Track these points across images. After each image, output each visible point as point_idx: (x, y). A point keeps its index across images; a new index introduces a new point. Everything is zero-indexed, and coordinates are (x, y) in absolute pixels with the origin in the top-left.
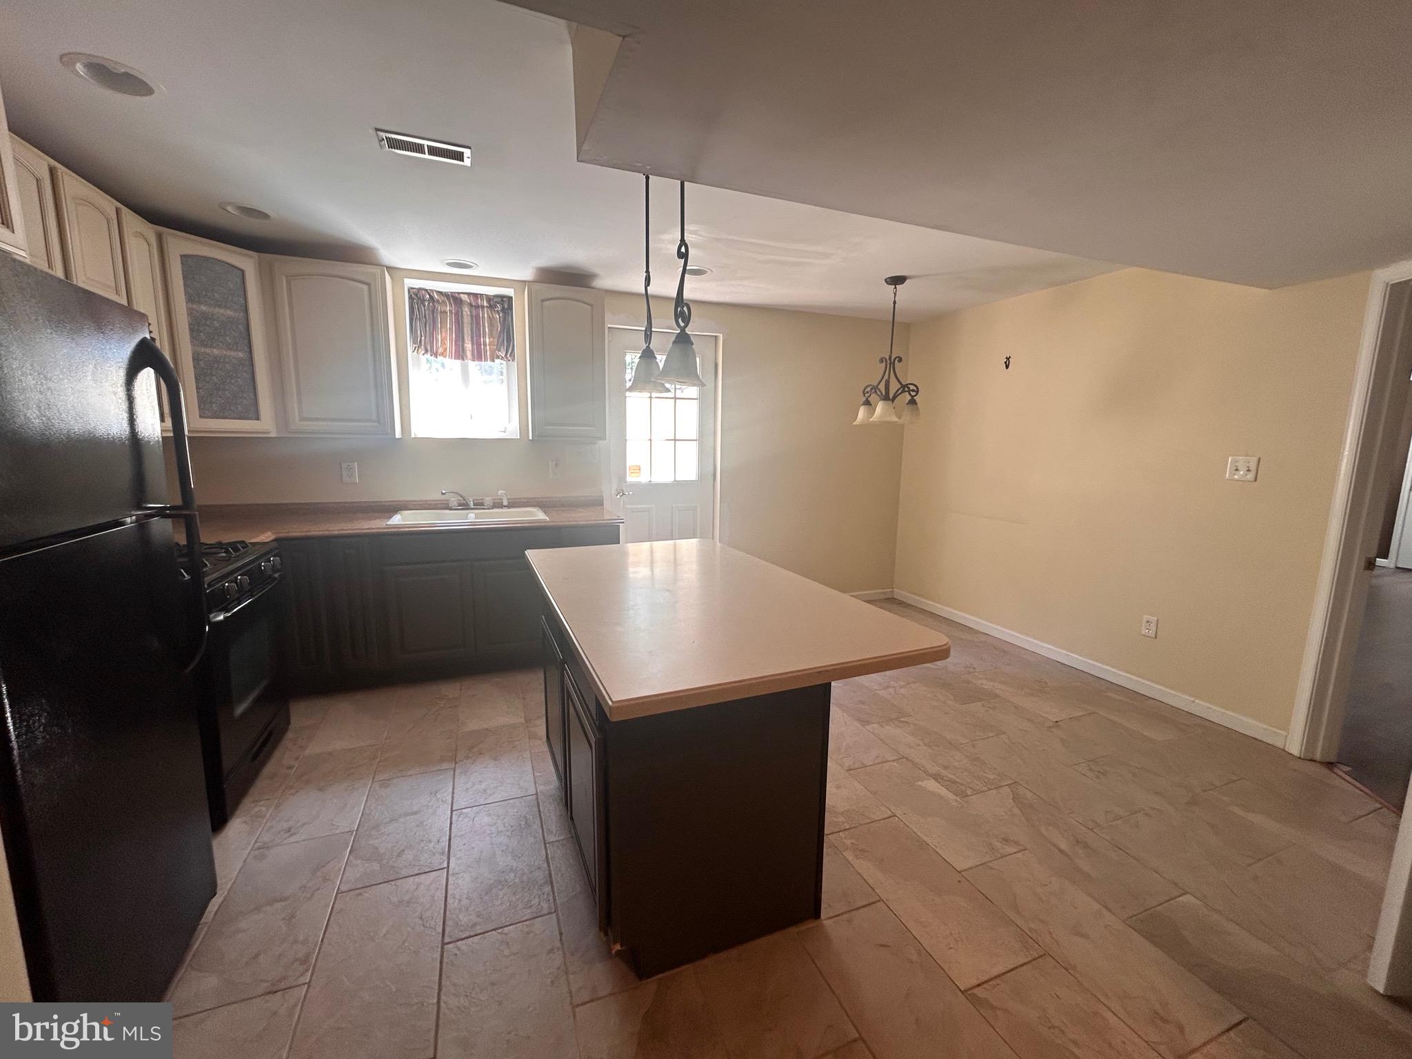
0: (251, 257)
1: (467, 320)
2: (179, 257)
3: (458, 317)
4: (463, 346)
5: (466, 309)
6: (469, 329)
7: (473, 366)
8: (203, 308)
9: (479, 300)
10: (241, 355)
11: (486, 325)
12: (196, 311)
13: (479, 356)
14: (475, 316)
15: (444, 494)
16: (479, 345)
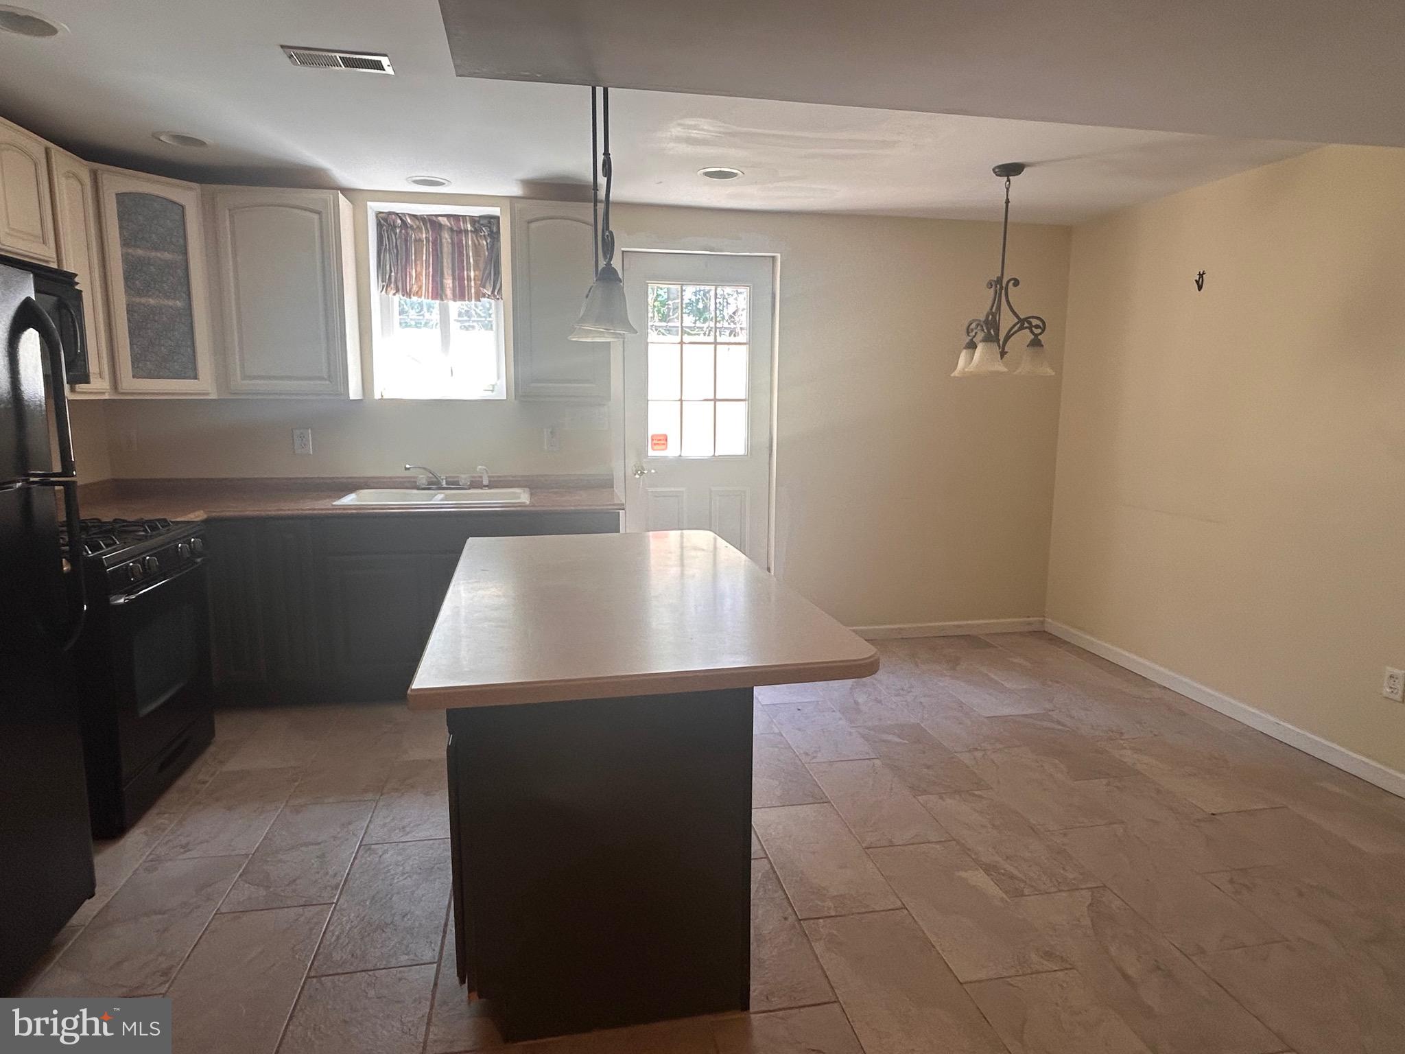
0: (191, 189)
1: (447, 249)
2: (114, 197)
3: (437, 245)
4: (442, 283)
5: (446, 236)
6: (450, 261)
7: (455, 307)
8: (140, 252)
9: (461, 223)
10: (179, 304)
11: (471, 254)
12: (133, 256)
13: (461, 294)
14: (458, 244)
15: (409, 469)
16: (461, 279)
